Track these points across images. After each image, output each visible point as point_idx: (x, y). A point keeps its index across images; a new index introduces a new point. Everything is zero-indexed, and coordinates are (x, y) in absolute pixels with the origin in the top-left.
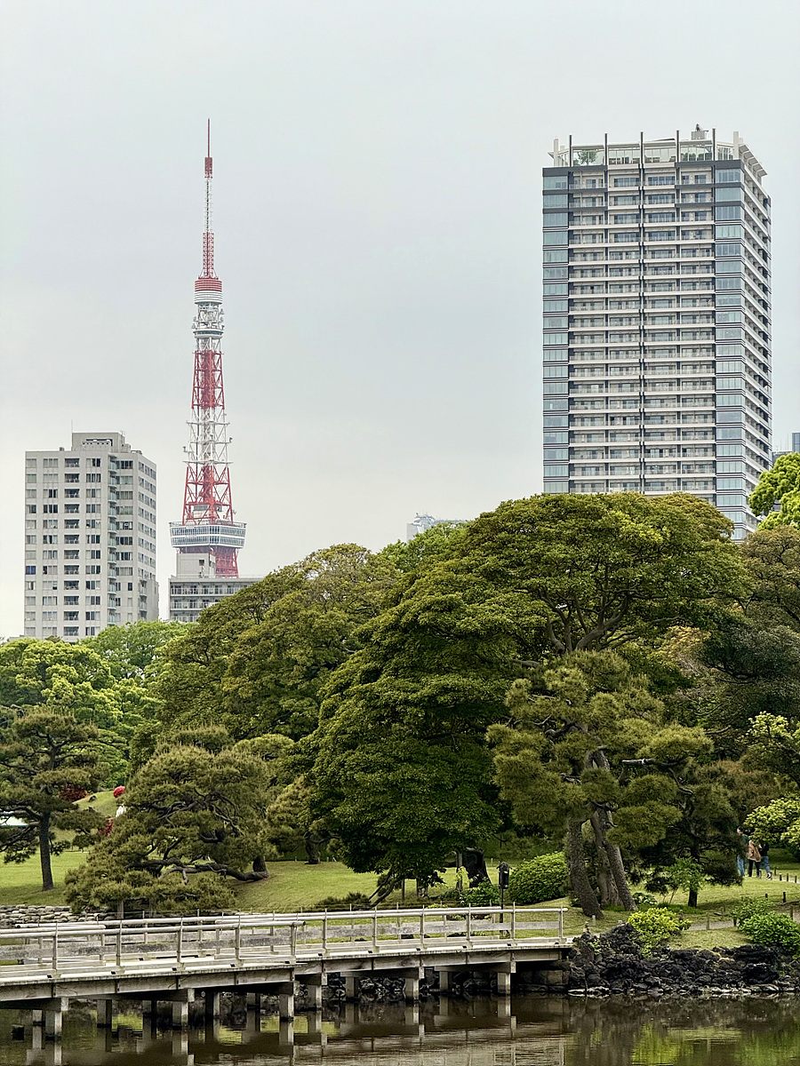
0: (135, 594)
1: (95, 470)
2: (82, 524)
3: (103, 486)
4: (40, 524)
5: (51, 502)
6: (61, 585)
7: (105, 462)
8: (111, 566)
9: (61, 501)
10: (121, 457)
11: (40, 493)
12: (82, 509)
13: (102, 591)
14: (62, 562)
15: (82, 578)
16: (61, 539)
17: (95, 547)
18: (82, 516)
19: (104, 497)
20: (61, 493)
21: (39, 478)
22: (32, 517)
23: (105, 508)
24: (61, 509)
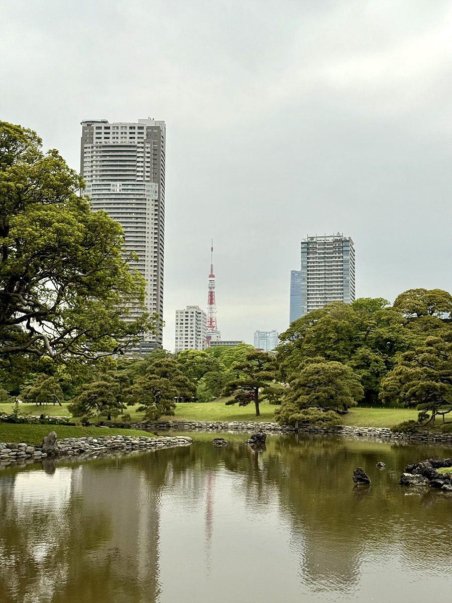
0: (201, 344)
1: (192, 315)
2: (189, 327)
3: (194, 318)
4: (179, 327)
5: (182, 322)
6: (184, 342)
7: (195, 312)
8: (196, 337)
9: (184, 322)
10: (199, 312)
11: (179, 320)
12: (189, 324)
13: (194, 344)
14: (184, 336)
15: (189, 340)
16: (184, 331)
17: (192, 333)
18: (189, 325)
19: (194, 321)
20: (184, 320)
21: (179, 316)
22: (177, 326)
23: (195, 323)
24: (184, 324)
